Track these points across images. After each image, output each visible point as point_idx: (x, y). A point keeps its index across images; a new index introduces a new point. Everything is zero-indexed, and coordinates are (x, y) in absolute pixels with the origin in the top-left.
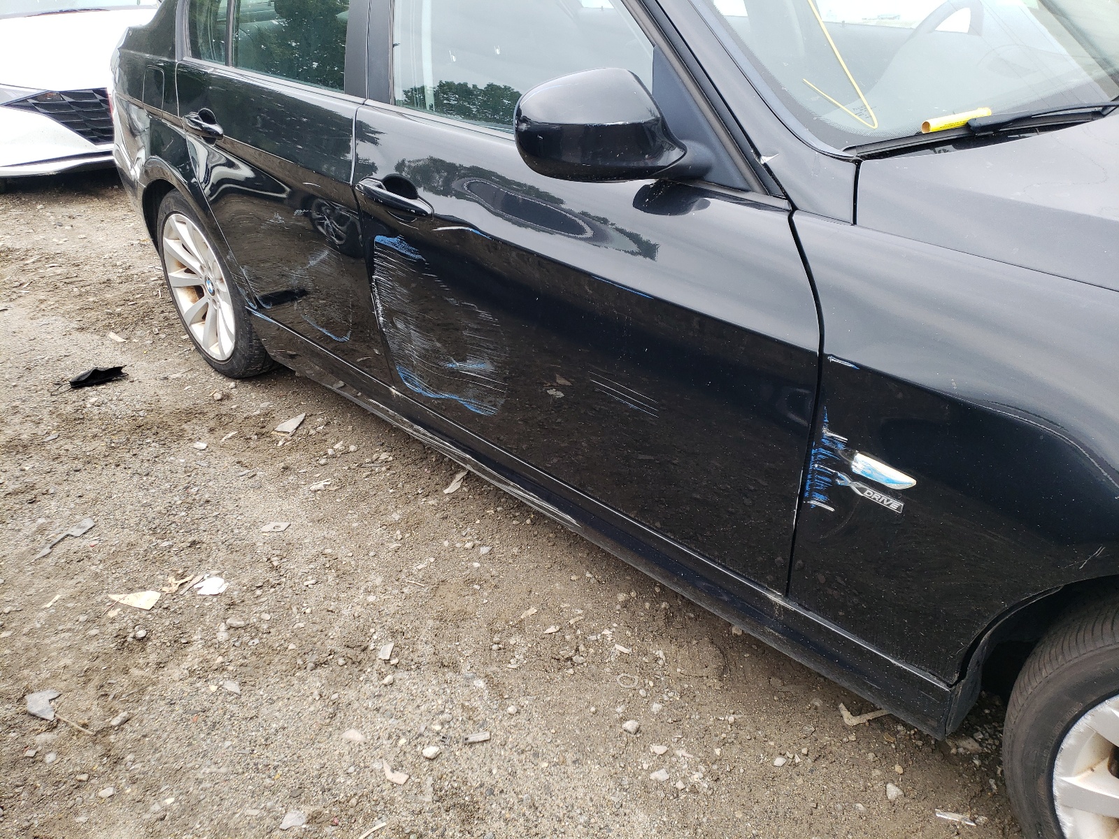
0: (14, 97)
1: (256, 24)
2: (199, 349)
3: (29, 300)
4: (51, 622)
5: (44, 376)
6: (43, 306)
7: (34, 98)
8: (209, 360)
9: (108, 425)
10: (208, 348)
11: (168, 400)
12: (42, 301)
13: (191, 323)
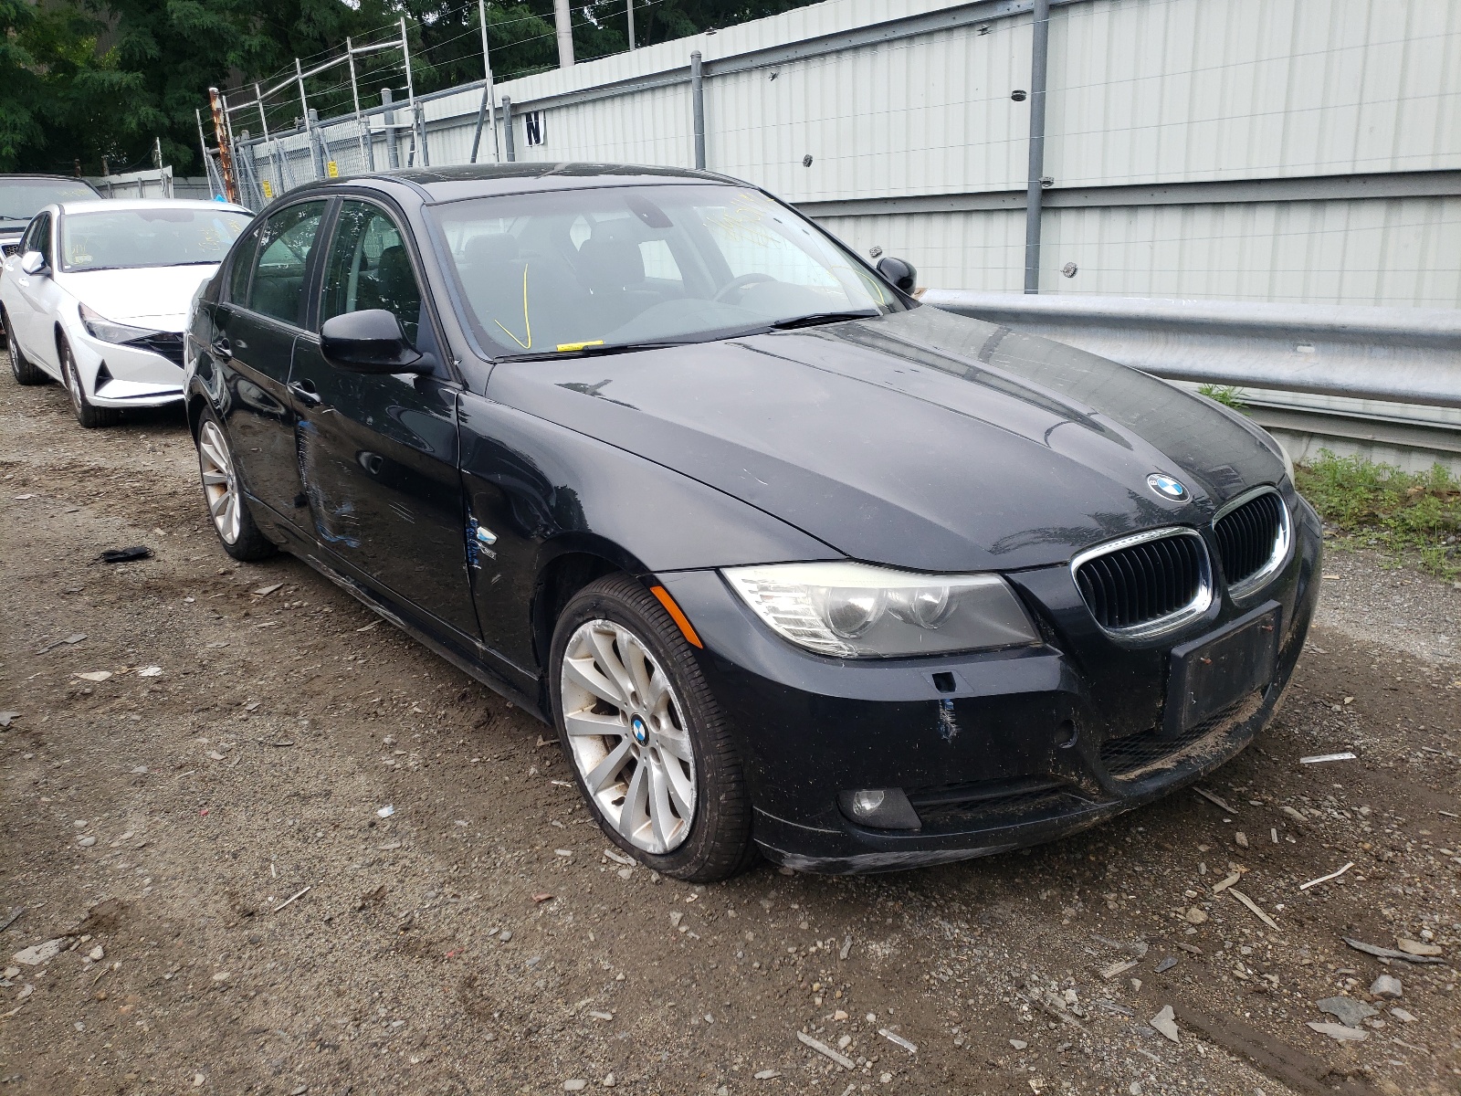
0: (133, 336)
1: (286, 280)
2: (219, 535)
3: (99, 504)
4: (29, 686)
5: (89, 554)
6: (110, 510)
7: (152, 337)
8: (225, 545)
9: (124, 585)
10: (225, 535)
11: (181, 573)
12: (110, 506)
13: (216, 516)
